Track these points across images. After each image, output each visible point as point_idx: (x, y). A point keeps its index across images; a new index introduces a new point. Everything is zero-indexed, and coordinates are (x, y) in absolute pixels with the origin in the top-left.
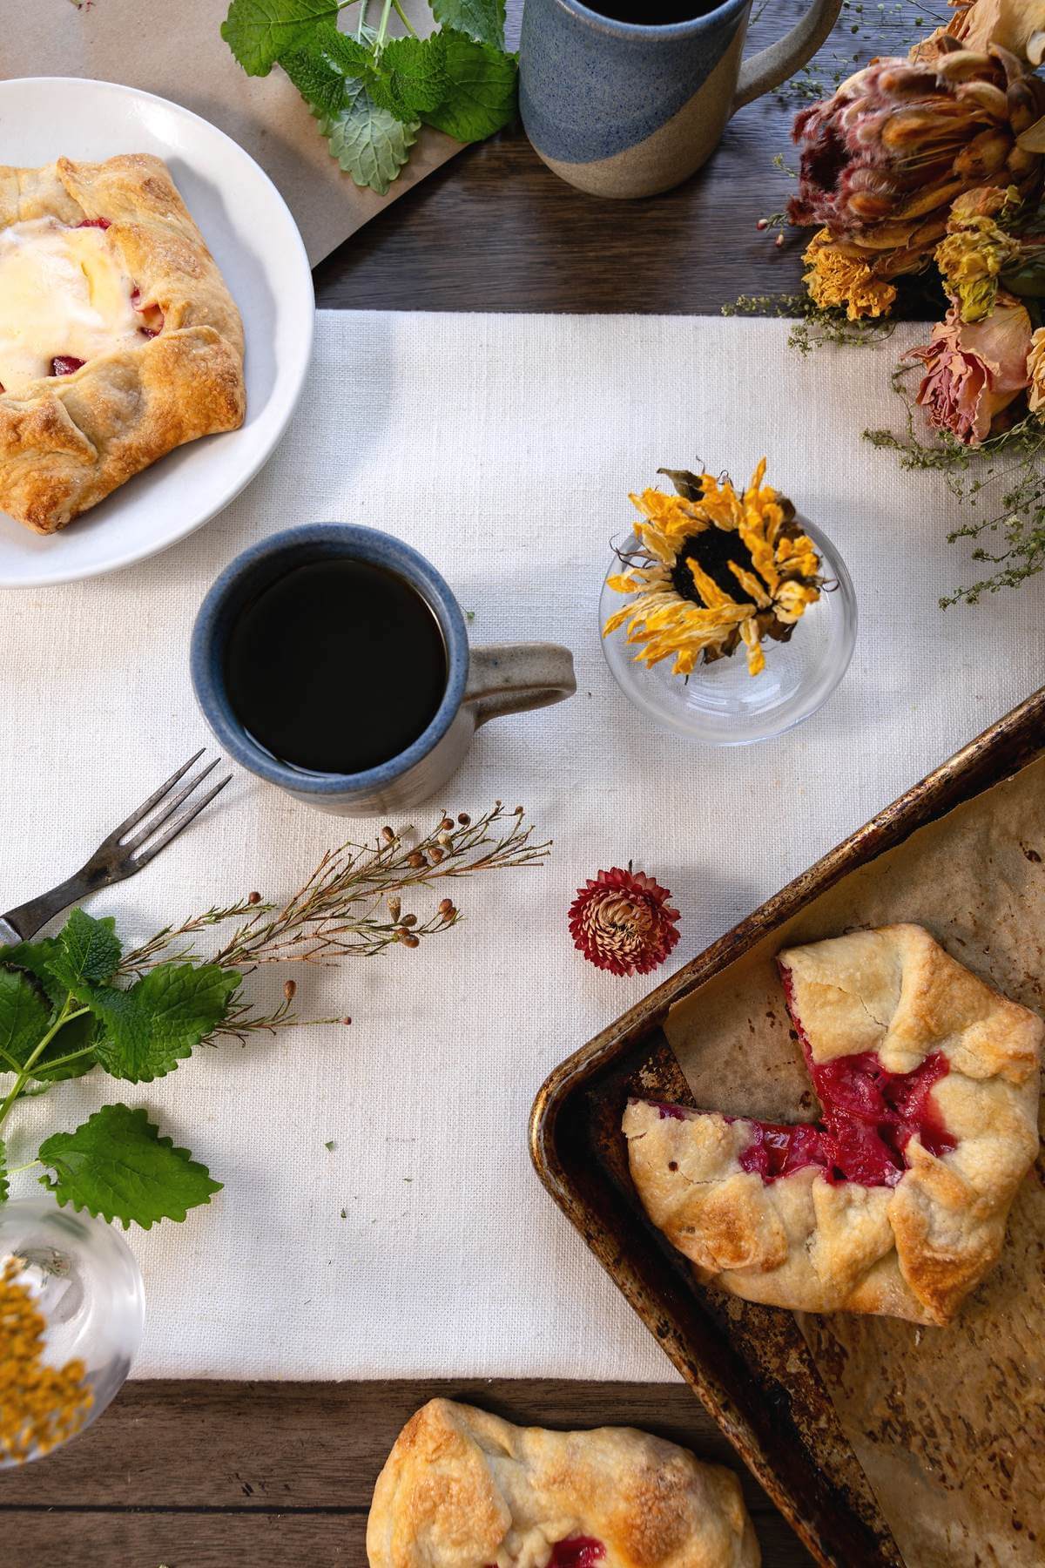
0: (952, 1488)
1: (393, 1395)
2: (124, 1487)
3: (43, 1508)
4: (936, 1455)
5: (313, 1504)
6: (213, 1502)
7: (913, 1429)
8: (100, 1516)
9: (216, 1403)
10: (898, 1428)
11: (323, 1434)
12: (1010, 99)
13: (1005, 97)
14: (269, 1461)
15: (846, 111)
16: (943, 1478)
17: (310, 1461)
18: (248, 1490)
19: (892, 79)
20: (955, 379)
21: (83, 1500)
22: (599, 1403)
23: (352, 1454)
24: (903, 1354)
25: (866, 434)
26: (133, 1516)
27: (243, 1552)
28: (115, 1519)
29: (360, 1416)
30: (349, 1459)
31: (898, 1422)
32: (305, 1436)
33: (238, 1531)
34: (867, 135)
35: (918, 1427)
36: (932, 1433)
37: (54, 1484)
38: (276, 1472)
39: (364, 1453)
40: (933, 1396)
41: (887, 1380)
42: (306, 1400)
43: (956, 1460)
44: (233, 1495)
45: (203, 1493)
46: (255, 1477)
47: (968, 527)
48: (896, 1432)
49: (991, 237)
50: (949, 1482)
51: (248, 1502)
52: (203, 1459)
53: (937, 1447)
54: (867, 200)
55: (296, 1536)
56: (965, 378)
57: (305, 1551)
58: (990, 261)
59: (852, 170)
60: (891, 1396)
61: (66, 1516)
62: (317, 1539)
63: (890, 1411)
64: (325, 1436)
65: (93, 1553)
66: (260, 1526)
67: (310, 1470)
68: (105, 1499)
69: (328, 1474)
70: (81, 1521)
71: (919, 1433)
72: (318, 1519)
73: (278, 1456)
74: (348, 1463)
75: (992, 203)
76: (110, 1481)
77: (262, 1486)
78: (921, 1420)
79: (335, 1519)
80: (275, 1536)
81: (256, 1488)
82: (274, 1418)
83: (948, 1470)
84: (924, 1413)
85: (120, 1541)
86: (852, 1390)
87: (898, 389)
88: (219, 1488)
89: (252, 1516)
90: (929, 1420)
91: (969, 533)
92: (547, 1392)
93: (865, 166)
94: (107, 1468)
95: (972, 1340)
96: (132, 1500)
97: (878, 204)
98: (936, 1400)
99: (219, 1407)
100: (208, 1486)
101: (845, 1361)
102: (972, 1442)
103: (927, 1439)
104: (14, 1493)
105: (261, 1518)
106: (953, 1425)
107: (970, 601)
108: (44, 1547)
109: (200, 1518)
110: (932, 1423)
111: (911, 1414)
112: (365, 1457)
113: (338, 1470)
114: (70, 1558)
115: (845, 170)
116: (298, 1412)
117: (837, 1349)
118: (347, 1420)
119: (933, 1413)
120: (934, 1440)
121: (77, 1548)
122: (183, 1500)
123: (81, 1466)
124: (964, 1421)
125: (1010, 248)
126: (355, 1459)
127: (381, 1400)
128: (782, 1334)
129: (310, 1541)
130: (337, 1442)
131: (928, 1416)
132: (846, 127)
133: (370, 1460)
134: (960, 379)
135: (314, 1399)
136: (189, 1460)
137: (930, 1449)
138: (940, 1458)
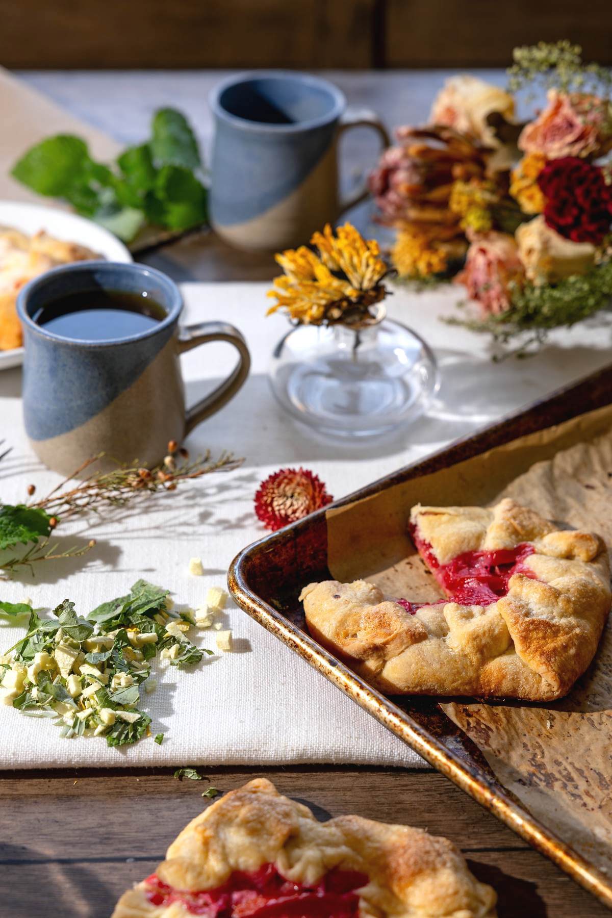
0: (593, 809)
1: (118, 790)
4: (575, 792)
7: (554, 777)
10: (542, 777)
16: (585, 805)
23: (81, 826)
24: (539, 735)
29: (89, 803)
31: (541, 774)
32: (42, 816)
35: (557, 776)
36: (571, 779)
39: (93, 826)
40: (567, 758)
41: (529, 750)
42: (43, 795)
43: (593, 793)
48: (541, 780)
50: (590, 807)
53: (576, 787)
60: (533, 759)
63: (534, 768)
64: (59, 816)
67: (44, 837)
69: (60, 839)
71: (560, 780)
78: (560, 772)
82: (15, 807)
83: (587, 799)
84: (562, 768)
86: (499, 752)
90: (566, 772)
95: (593, 725)
98: (570, 760)
101: (490, 733)
102: (604, 783)
103: (567, 782)
106: (586, 773)
110: (569, 774)
111: (550, 768)
112: (93, 828)
113: (69, 837)
116: (36, 802)
117: (483, 726)
118: (78, 806)
119: (570, 768)
120: (573, 783)
124: (595, 771)
126: (85, 829)
127: (108, 794)
128: (439, 727)
130: (70, 819)
131: (566, 769)
133: (97, 830)
135: (50, 795)
137: (570, 787)
138: (580, 793)
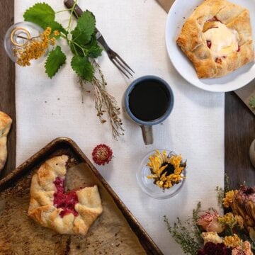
10: (8, 207)
11: (5, 99)
24: (22, 209)
25: (200, 202)
34: (251, 198)
36: (7, 214)
40: (14, 214)
41: (17, 205)
43: (2, 218)
49: (233, 222)
54: (240, 199)
56: (208, 219)
58: (228, 222)
59: (245, 196)
60: (14, 206)
63: (11, 206)
71: (7, 211)
75: (240, 223)
78: (10, 212)
86: (15, 199)
87: (209, 209)
91: (179, 221)
93: (246, 198)
95: (24, 222)
97: (239, 201)
101: (20, 197)
102: (6, 221)
107: (165, 220)
117: (23, 196)
124: (10, 220)
125: (231, 226)
128: (25, 186)
130: (3, 102)
137: (4, 213)
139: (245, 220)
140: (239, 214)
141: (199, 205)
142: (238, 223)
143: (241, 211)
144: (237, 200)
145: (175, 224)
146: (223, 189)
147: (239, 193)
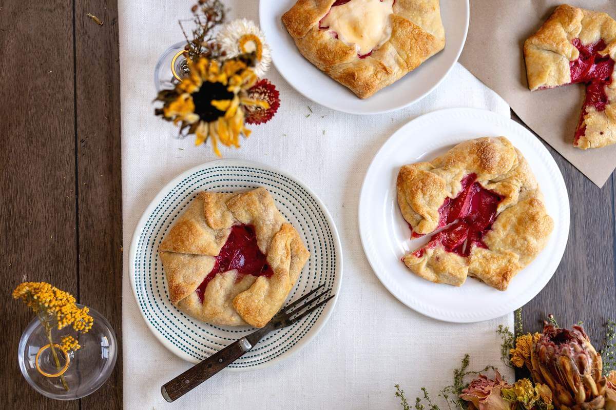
2: (82, 99)
3: (75, 72)
5: (79, 164)
6: (78, 130)
8: (73, 91)
9: (111, 129)
11: (101, 166)
12: (582, 404)
13: (582, 402)
14: (92, 148)
15: (576, 344)
17: (93, 162)
18: (82, 141)
19: (583, 359)
20: (483, 387)
21: (78, 85)
22: (114, 262)
25: (467, 356)
26: (73, 103)
27: (62, 141)
28: (72, 96)
29: (108, 178)
30: (93, 176)
33: (69, 139)
34: (565, 351)
37: (83, 74)
38: (89, 151)
39: (95, 181)
42: (112, 160)
44: (81, 136)
45: (81, 126)
46: (87, 143)
47: (427, 395)
49: (531, 398)
51: (79, 141)
52: (92, 125)
54: (544, 352)
55: (68, 159)
56: (483, 391)
57: (63, 162)
58: (521, 397)
59: (554, 347)
61: (73, 80)
62: (67, 166)
65: (61, 90)
66: (71, 146)
67: (89, 162)
68: (78, 92)
69: (88, 168)
70: (71, 84)
72: (74, 166)
73: (94, 151)
74: (92, 175)
75: (545, 399)
76: (84, 93)
77: (84, 146)
79: (74, 172)
80: (68, 152)
81: (83, 144)
82: (106, 149)
85: (65, 99)
87: (487, 369)
88: (83, 131)
89: (74, 143)
91: (426, 395)
92: (117, 243)
93: (555, 350)
94: (88, 92)
96: (78, 102)
97: (543, 356)
99: (109, 130)
100: (84, 127)
104: (80, 61)
105: (74, 146)
107: (397, 393)
108: (62, 73)
109: (73, 125)
113: (89, 172)
114: (59, 82)
115: (554, 344)
116: (108, 157)
118: (106, 174)
121: (62, 84)
122: (79, 119)
123: (89, 83)
125: (528, 405)
126: (93, 178)
127: (113, 186)
129: (66, 164)
130: (99, 171)
132: (570, 344)
133: (93, 183)
134: (483, 389)
136: (92, 121)
139: (556, 394)
140: (544, 381)
141: (466, 362)
142: (541, 399)
143: (546, 376)
144: (538, 353)
145: (418, 400)
146: (512, 331)
147: (541, 340)
